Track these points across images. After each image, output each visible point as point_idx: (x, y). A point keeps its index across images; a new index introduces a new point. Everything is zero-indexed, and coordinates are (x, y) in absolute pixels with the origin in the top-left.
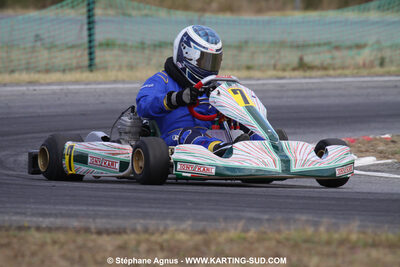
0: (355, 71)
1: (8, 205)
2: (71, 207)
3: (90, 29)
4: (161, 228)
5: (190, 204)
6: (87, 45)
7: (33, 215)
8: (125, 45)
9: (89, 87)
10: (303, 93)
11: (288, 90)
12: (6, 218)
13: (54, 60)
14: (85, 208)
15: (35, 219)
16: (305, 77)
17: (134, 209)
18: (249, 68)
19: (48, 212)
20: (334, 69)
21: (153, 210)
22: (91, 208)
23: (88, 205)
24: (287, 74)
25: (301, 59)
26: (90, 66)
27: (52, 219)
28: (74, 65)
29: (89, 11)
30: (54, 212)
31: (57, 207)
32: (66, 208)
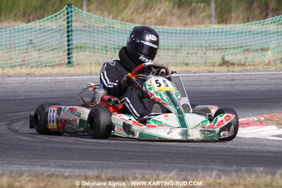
0: (265, 67)
1: (34, 160)
2: (81, 162)
3: (68, 36)
4: (155, 176)
5: (167, 160)
6: (67, 48)
7: (56, 167)
8: (94, 48)
9: (72, 77)
10: (229, 83)
11: (217, 80)
12: (37, 168)
13: (41, 59)
14: (91, 162)
15: (58, 170)
16: (229, 71)
17: (128, 163)
18: (186, 64)
19: (65, 164)
20: (249, 65)
21: (143, 164)
22: (96, 162)
23: (92, 160)
24: (215, 69)
25: (223, 58)
26: (69, 63)
27: (71, 170)
28: (57, 62)
29: (68, 22)
30: (70, 164)
31: (71, 161)
32: (78, 162)
